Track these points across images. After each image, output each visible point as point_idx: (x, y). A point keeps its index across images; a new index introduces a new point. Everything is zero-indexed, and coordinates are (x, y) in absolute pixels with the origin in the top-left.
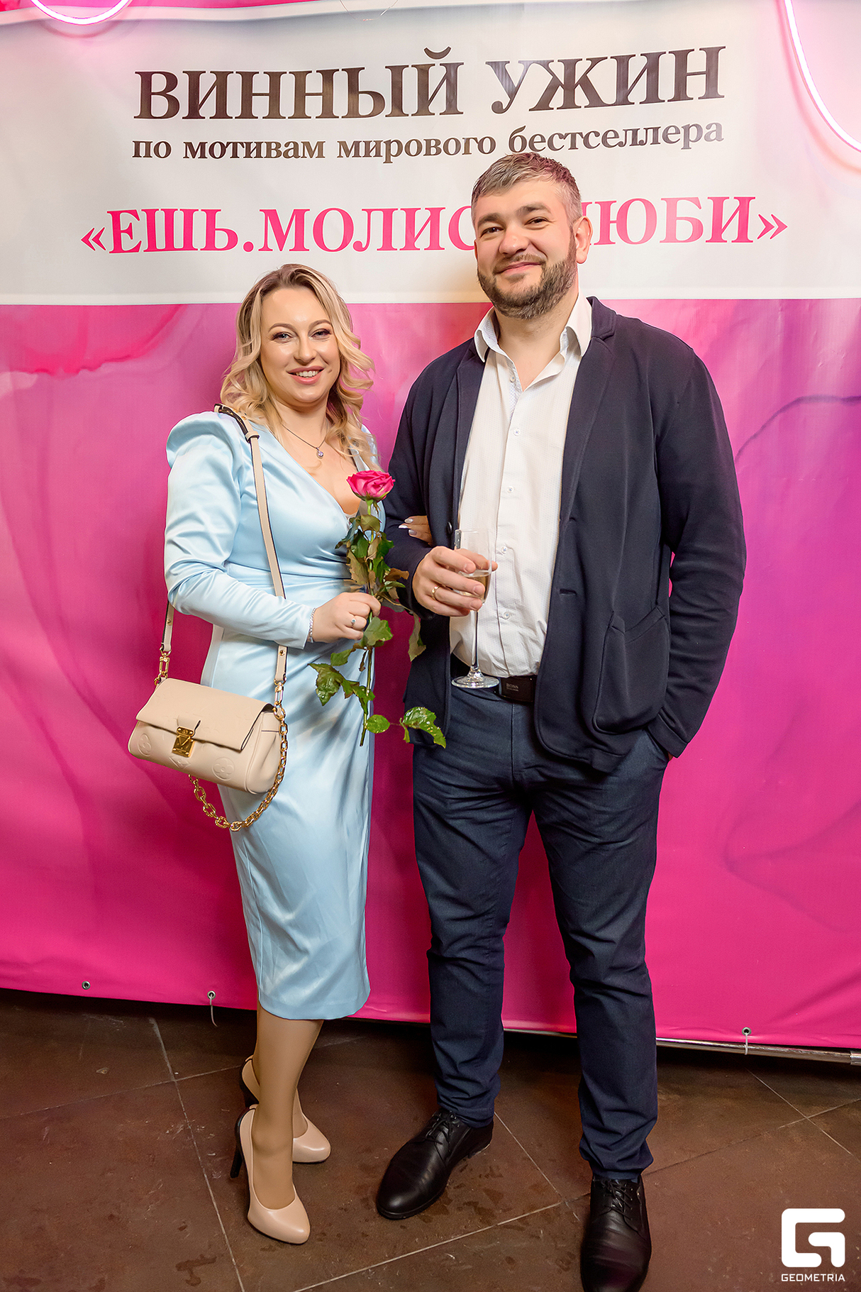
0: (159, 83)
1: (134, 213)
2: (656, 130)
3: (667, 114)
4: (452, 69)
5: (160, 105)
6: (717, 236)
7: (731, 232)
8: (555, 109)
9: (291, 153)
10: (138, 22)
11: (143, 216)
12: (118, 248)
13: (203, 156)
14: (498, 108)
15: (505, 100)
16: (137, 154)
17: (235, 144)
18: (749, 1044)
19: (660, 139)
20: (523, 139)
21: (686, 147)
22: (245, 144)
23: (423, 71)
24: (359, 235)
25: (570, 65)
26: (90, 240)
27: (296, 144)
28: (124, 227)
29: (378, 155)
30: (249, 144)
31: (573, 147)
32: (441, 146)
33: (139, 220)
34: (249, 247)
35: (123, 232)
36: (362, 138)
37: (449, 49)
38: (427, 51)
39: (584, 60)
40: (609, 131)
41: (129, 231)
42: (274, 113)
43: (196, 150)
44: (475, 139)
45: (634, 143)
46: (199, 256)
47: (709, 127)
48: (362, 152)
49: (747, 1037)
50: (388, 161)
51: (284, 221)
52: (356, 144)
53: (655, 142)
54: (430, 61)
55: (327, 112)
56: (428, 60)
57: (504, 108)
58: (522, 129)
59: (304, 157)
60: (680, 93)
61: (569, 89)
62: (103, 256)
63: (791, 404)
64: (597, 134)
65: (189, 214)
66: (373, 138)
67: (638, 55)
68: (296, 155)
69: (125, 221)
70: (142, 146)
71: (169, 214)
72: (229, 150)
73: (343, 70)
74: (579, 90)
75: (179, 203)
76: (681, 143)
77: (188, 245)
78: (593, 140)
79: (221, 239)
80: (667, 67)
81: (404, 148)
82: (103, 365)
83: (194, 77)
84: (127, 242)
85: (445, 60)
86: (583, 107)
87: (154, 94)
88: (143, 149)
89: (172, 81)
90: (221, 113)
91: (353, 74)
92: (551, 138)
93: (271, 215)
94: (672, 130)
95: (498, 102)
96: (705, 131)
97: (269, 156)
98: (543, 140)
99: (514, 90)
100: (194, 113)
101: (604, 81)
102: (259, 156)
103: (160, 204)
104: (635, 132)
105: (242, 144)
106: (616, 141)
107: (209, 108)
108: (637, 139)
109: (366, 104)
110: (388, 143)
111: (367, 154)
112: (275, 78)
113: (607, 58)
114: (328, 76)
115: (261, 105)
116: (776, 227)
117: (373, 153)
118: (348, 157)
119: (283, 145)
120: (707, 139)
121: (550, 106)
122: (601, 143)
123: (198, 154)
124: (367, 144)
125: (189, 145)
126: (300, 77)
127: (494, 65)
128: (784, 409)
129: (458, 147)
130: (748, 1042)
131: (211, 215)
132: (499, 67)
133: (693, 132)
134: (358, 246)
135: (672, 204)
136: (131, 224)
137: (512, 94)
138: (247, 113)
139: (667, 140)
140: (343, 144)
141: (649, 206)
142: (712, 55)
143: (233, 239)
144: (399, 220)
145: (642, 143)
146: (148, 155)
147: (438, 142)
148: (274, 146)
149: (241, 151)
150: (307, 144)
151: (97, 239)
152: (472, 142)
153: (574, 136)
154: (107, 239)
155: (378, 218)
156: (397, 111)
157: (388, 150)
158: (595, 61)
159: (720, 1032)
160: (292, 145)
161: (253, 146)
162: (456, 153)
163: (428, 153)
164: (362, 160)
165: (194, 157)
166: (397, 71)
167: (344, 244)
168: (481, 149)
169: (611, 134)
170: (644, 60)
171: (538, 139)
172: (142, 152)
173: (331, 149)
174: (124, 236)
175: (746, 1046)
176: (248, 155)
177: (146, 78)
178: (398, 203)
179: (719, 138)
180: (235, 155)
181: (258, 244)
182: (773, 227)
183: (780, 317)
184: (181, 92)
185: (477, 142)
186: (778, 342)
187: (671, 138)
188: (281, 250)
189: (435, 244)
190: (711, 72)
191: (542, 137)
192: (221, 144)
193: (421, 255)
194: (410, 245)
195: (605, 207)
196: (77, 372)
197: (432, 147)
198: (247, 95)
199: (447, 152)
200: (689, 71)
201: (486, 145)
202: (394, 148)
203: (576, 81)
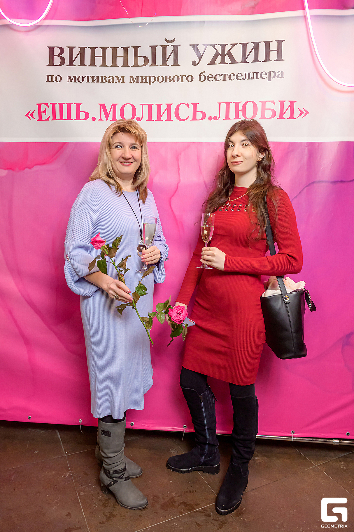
0: (57, 51)
1: (47, 104)
2: (257, 73)
3: (262, 67)
4: (176, 47)
5: (57, 60)
6: (281, 116)
7: (287, 115)
8: (217, 64)
9: (111, 81)
11: (50, 106)
12: (40, 119)
13: (75, 81)
14: (194, 63)
15: (197, 60)
16: (48, 81)
17: (88, 77)
18: (294, 437)
19: (259, 77)
20: (205, 76)
21: (269, 80)
22: (92, 77)
23: (164, 48)
24: (139, 114)
25: (223, 46)
26: (29, 115)
27: (113, 77)
28: (43, 110)
29: (146, 82)
30: (94, 77)
31: (225, 80)
32: (172, 79)
33: (49, 107)
34: (94, 119)
35: (42, 112)
36: (140, 75)
37: (174, 39)
38: (166, 39)
39: (229, 44)
40: (239, 73)
41: (45, 112)
42: (104, 64)
43: (72, 79)
44: (185, 76)
45: (249, 78)
46: (73, 123)
47: (278, 72)
48: (140, 80)
49: (293, 434)
50: (150, 84)
51: (108, 108)
52: (137, 77)
53: (257, 78)
54: (167, 44)
55: (126, 64)
57: (197, 63)
58: (204, 72)
59: (116, 82)
60: (267, 59)
61: (223, 56)
62: (34, 122)
63: (310, 184)
64: (234, 75)
65: (69, 105)
66: (144, 75)
67: (250, 43)
68: (113, 82)
69: (43, 107)
70: (50, 77)
71: (61, 105)
72: (86, 79)
73: (132, 47)
74: (227, 57)
75: (65, 101)
76: (267, 79)
77: (69, 118)
78: (232, 77)
79: (82, 116)
80: (262, 48)
81: (156, 79)
82: (35, 167)
83: (71, 49)
84: (44, 117)
85: (173, 44)
86: (228, 63)
87: (55, 56)
89: (62, 50)
90: (82, 64)
91: (136, 49)
92: (216, 76)
93: (103, 106)
94: (264, 73)
95: (195, 61)
96: (277, 74)
97: (102, 82)
98: (212, 77)
99: (201, 56)
100: (71, 64)
101: (237, 53)
102: (98, 82)
103: (57, 101)
104: (249, 74)
105: (91, 77)
106: (242, 77)
107: (77, 62)
109: (141, 61)
110: (150, 77)
111: (142, 82)
112: (104, 50)
113: (238, 44)
114: (126, 49)
115: (98, 61)
116: (305, 113)
117: (144, 81)
118: (134, 82)
119: (107, 77)
120: (278, 77)
121: (215, 63)
122: (236, 79)
123: (73, 81)
124: (142, 77)
125: (69, 77)
126: (115, 49)
127: (193, 46)
128: (308, 186)
129: (178, 79)
130: (293, 436)
131: (78, 106)
132: (195, 47)
133: (272, 74)
134: (138, 119)
135: (263, 103)
136: (45, 109)
137: (200, 58)
138: (93, 64)
139: (262, 77)
140: (132, 77)
141: (254, 104)
142: (280, 43)
143: (87, 115)
144: (155, 109)
145: (252, 79)
146: (52, 81)
147: (170, 77)
149: (91, 80)
150: (117, 77)
151: (31, 115)
152: (184, 77)
153: (225, 75)
154: (36, 115)
155: (146, 108)
156: (154, 64)
157: (150, 80)
158: (233, 45)
159: (283, 433)
160: (111, 78)
162: (177, 81)
163: (166, 81)
164: (140, 84)
165: (71, 82)
166: (154, 48)
168: (187, 80)
169: (239, 75)
170: (253, 45)
171: (210, 76)
172: (50, 80)
173: (127, 79)
174: (43, 114)
175: (293, 438)
176: (93, 81)
177: (51, 49)
178: (155, 102)
179: (282, 77)
180: (88, 81)
181: (98, 118)
182: (303, 113)
183: (306, 149)
184: (66, 55)
186: (305, 159)
187: (263, 76)
188: (107, 120)
189: (169, 119)
190: (279, 51)
191: (212, 75)
192: (82, 77)
193: (164, 123)
194: (159, 119)
195: (237, 104)
196: (24, 169)
197: (168, 79)
198: (93, 57)
199: (174, 81)
200: (270, 50)
201: (190, 78)
202: (153, 79)
203: (226, 53)
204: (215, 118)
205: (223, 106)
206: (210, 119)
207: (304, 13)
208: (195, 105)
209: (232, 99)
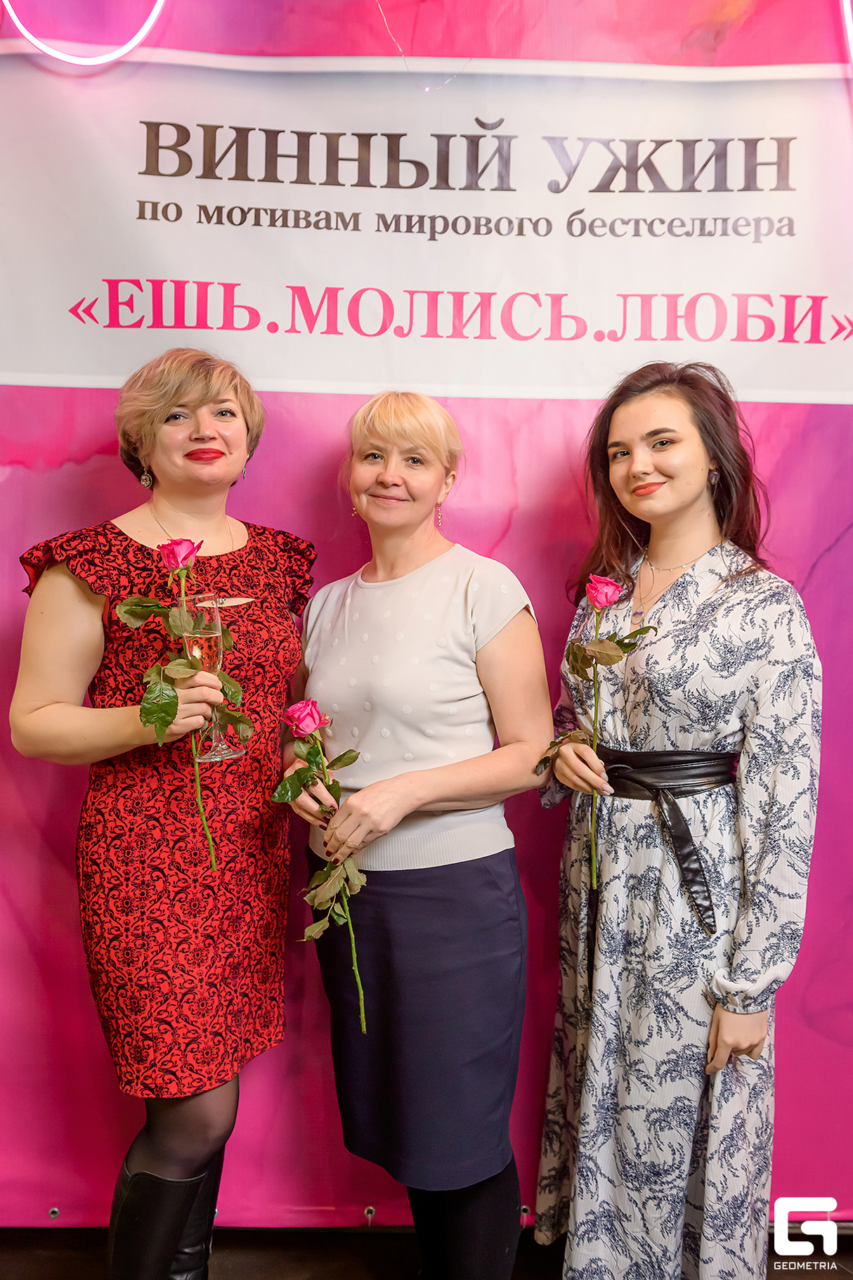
0: (168, 136)
1: (137, 283)
2: (725, 220)
3: (737, 204)
4: (505, 142)
5: (168, 161)
6: (789, 337)
7: (803, 332)
8: (617, 192)
9: (322, 224)
10: (142, 65)
11: (148, 288)
12: (114, 322)
13: (220, 222)
15: (562, 180)
16: (142, 216)
17: (257, 211)
19: (730, 231)
20: (583, 223)
21: (757, 240)
22: (269, 212)
23: (474, 142)
24: (400, 319)
25: (633, 146)
27: (328, 214)
28: (123, 297)
29: (421, 230)
30: (273, 212)
31: (637, 234)
32: (492, 225)
33: (142, 291)
34: (273, 327)
35: (122, 304)
36: (403, 211)
37: (501, 121)
38: (477, 120)
39: (648, 141)
40: (675, 219)
41: (130, 303)
42: (303, 177)
43: (212, 215)
45: (702, 233)
46: (215, 336)
47: (780, 221)
48: (404, 226)
50: (433, 238)
51: (315, 300)
52: (397, 218)
53: (725, 233)
54: (480, 131)
56: (478, 131)
57: (562, 186)
58: (581, 212)
59: (337, 229)
60: (750, 184)
61: (632, 171)
62: (95, 330)
64: (662, 222)
65: (203, 288)
66: (416, 213)
67: (705, 140)
68: (328, 227)
69: (124, 292)
70: (148, 208)
71: (180, 287)
72: (251, 217)
73: (382, 135)
74: (642, 174)
75: (192, 275)
76: (752, 236)
77: (202, 323)
78: (658, 228)
79: (241, 318)
80: (736, 156)
81: (450, 225)
83: (210, 133)
84: (125, 315)
85: (497, 132)
86: (647, 191)
87: (162, 148)
88: (150, 211)
89: (184, 134)
90: (241, 174)
91: (393, 140)
92: (613, 223)
93: (300, 293)
94: (742, 222)
95: (555, 181)
96: (777, 225)
97: (297, 225)
98: (604, 225)
99: (572, 169)
100: (209, 171)
101: (670, 164)
103: (169, 273)
104: (703, 222)
105: (266, 210)
106: (683, 230)
107: (227, 167)
108: (704, 229)
109: (407, 174)
110: (434, 219)
111: (409, 229)
112: (304, 139)
113: (672, 141)
114: (365, 140)
115: (287, 168)
116: (849, 328)
117: (416, 229)
118: (387, 231)
119: (313, 215)
120: (779, 233)
121: (612, 188)
122: (667, 233)
123: (215, 219)
124: (409, 218)
125: (203, 208)
126: (333, 141)
127: (551, 140)
129: (511, 227)
131: (229, 289)
132: (556, 143)
133: (764, 226)
134: (399, 332)
136: (132, 295)
137: (571, 173)
138: (271, 175)
139: (736, 232)
140: (381, 217)
141: (718, 301)
142: (783, 145)
143: (254, 317)
144: (445, 305)
145: (710, 234)
146: (154, 217)
147: (489, 221)
148: (302, 215)
149: (265, 219)
150: (340, 215)
151: (88, 311)
152: (527, 223)
153: (637, 222)
154: (102, 311)
155: (421, 302)
156: (443, 185)
157: (433, 226)
158: (659, 144)
160: (323, 215)
161: (278, 214)
162: (509, 233)
163: (478, 232)
164: (403, 236)
165: (209, 222)
166: (444, 141)
167: (384, 329)
168: (536, 231)
169: (677, 223)
170: (712, 146)
171: (598, 223)
172: (148, 213)
173: (368, 222)
174: (123, 310)
176: (273, 223)
177: (153, 129)
178: (446, 286)
179: (791, 233)
180: (257, 223)
181: (284, 324)
182: (846, 328)
184: (195, 148)
185: (531, 222)
187: (741, 230)
188: (311, 332)
189: (485, 333)
190: (782, 163)
191: (603, 221)
192: (242, 210)
193: (470, 345)
194: (457, 332)
195: (672, 300)
196: (61, 464)
197: (480, 226)
198: (272, 156)
199: (498, 231)
200: (759, 160)
201: (541, 226)
202: (439, 225)
203: (639, 163)
204: (613, 336)
205: (635, 305)
206: (599, 336)
207: (845, 71)
208: (557, 300)
209: (659, 287)
